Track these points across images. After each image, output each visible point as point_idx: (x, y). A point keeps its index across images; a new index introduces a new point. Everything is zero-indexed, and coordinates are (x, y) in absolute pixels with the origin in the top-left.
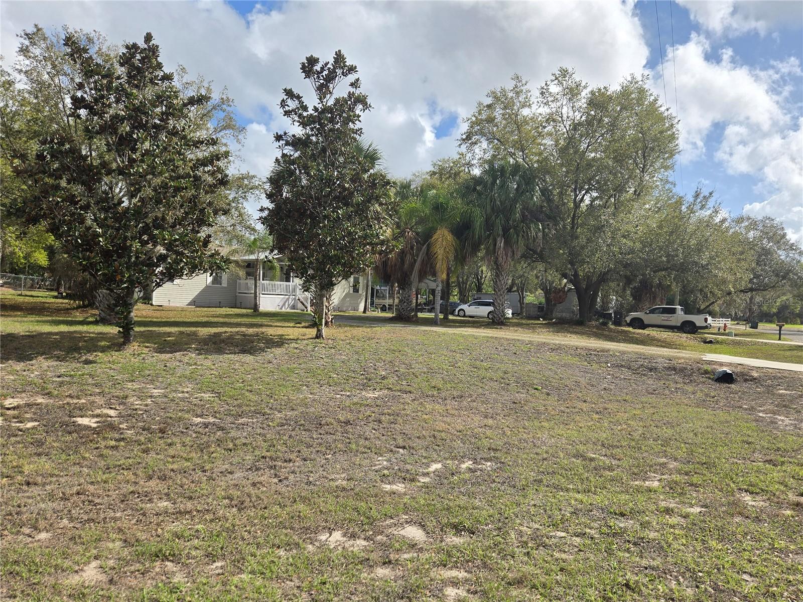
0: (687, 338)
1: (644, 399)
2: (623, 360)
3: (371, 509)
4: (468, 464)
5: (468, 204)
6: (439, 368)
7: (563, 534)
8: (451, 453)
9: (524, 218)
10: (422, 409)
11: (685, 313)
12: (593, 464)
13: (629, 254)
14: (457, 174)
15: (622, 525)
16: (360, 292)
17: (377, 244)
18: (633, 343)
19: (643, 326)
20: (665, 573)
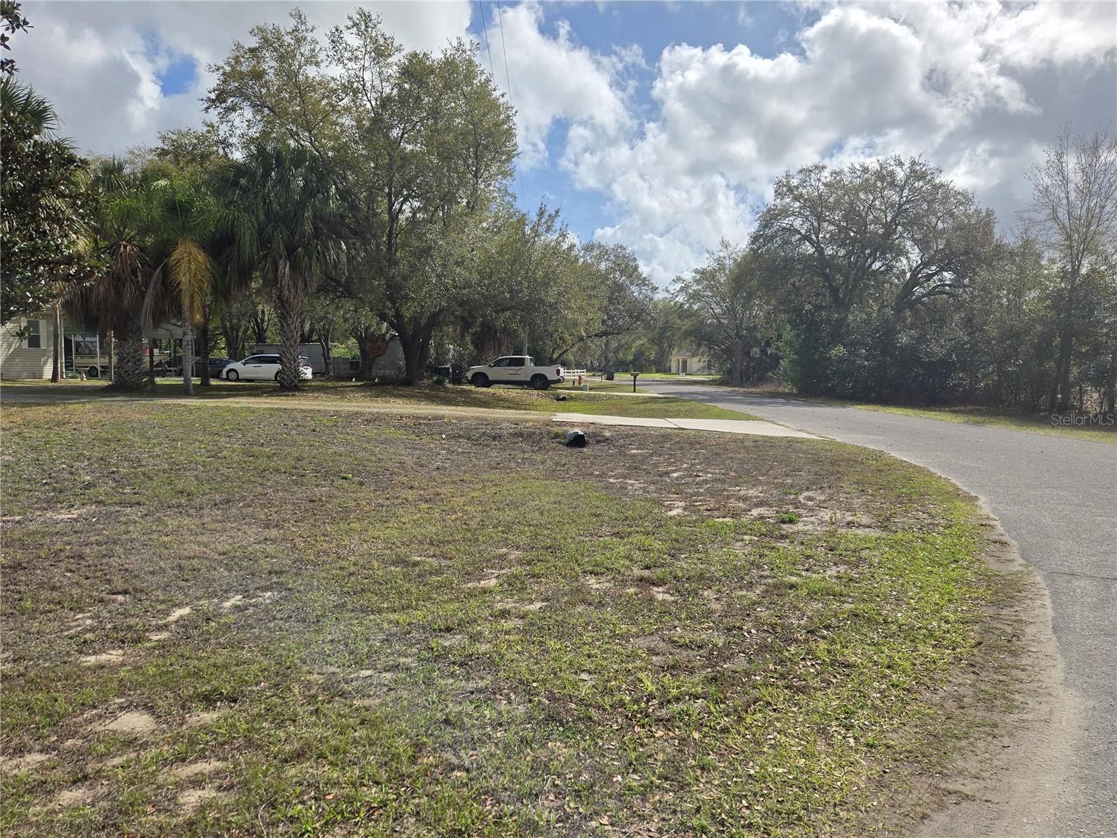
0: (538, 395)
1: (485, 476)
2: (461, 429)
3: (56, 700)
4: (236, 600)
5: (227, 206)
6: (191, 462)
7: (369, 672)
8: (207, 588)
9: (317, 233)
10: (160, 528)
11: (535, 365)
12: (417, 569)
13: (465, 289)
14: (205, 157)
15: (447, 644)
16: (43, 346)
17: (58, 263)
18: (475, 406)
19: (488, 383)
20: (495, 693)
